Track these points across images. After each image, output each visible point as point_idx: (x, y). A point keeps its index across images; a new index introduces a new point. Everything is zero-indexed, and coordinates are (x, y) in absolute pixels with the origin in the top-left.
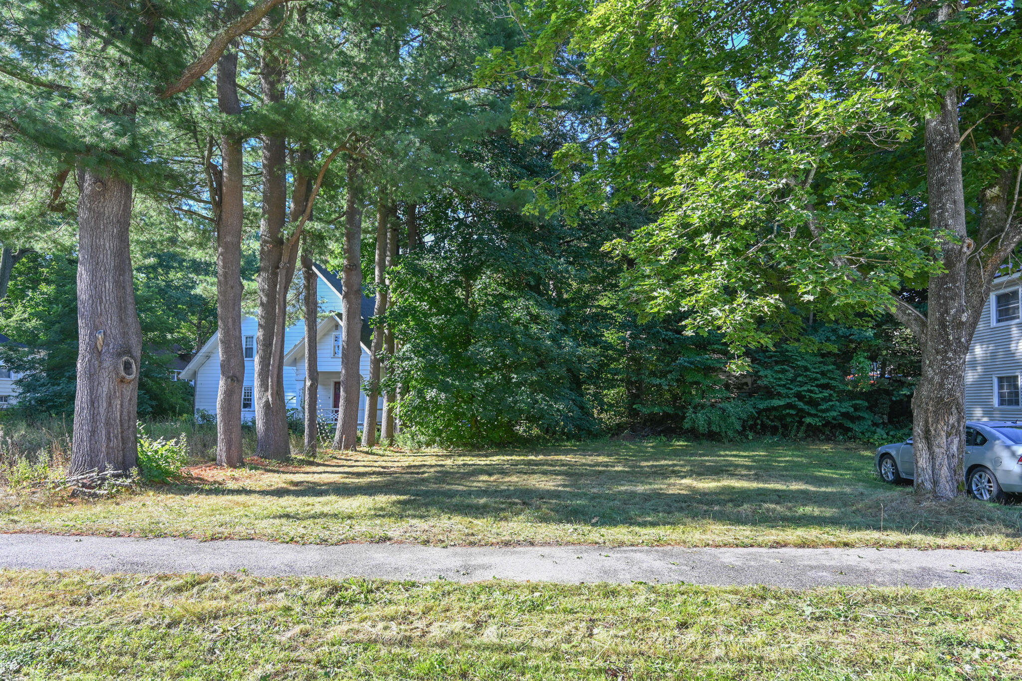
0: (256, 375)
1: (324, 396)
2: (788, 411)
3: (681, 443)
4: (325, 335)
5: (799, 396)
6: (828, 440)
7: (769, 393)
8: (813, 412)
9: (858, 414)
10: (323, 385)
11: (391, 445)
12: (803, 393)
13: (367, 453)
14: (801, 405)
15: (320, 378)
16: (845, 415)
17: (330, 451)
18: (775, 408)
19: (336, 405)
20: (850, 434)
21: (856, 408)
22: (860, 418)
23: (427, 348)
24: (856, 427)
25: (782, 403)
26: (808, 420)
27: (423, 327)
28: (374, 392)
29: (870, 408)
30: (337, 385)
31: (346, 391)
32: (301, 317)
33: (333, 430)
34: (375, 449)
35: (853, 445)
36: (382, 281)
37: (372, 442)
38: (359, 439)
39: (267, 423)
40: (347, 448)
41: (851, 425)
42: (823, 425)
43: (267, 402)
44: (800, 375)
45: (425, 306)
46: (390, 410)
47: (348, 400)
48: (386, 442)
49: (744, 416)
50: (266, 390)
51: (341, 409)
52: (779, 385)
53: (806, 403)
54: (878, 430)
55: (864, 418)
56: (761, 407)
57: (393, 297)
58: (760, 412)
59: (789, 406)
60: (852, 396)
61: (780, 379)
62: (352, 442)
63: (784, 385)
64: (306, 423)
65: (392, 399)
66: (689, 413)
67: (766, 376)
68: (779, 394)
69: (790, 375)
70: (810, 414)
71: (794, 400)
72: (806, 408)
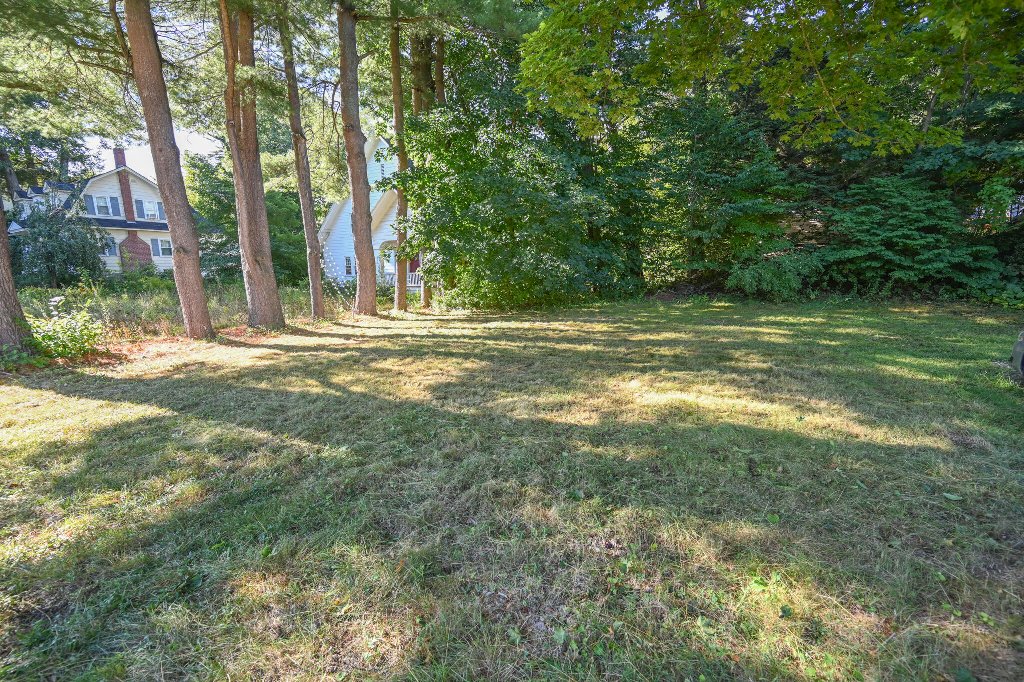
2: (869, 263)
3: (723, 304)
5: (889, 245)
6: (926, 299)
7: (846, 242)
8: (907, 263)
9: (978, 264)
12: (895, 240)
14: (889, 255)
16: (959, 267)
18: (851, 261)
20: (961, 291)
21: (977, 257)
22: (981, 270)
24: (973, 283)
26: (898, 274)
29: (1000, 257)
35: (965, 308)
41: (965, 280)
42: (921, 281)
44: (893, 217)
49: (805, 272)
52: (859, 231)
53: (898, 253)
54: (1010, 286)
55: (988, 270)
56: (831, 259)
58: (828, 267)
59: (872, 257)
60: (972, 240)
61: (863, 223)
63: (868, 231)
66: (736, 269)
67: (843, 220)
68: (859, 242)
69: (878, 217)
70: (901, 267)
71: (880, 249)
72: (897, 258)
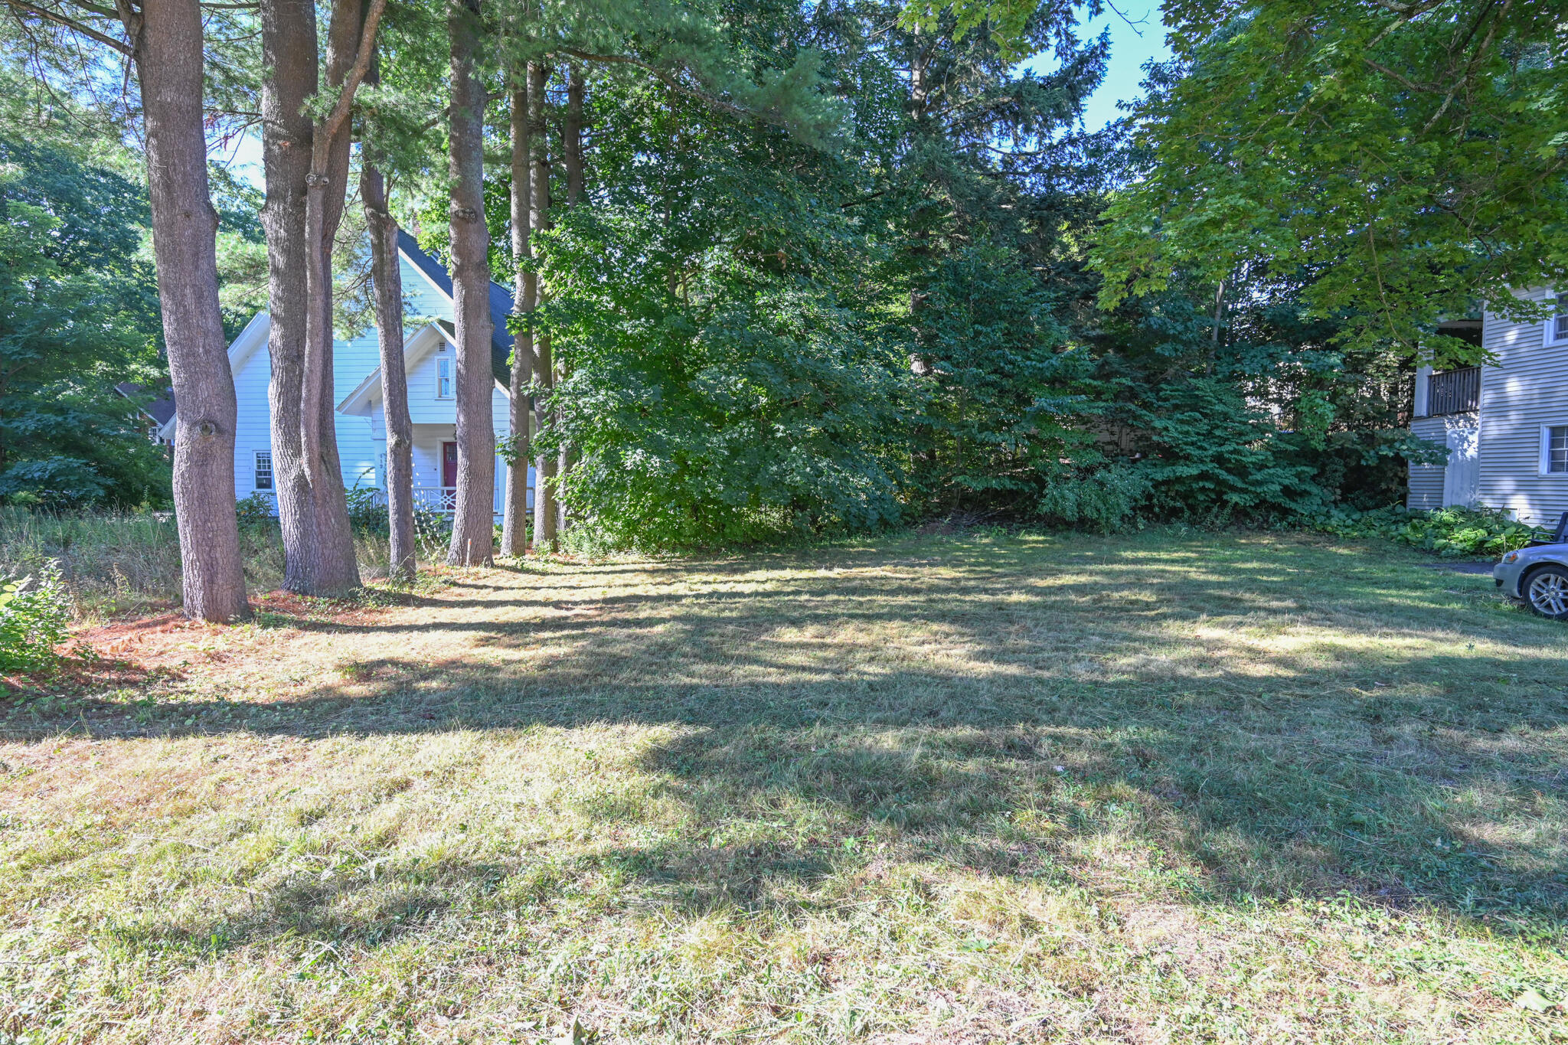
0: (273, 423)
1: (425, 466)
2: (1201, 484)
3: (1035, 538)
4: (422, 360)
5: (1219, 459)
6: (1262, 529)
7: (1170, 455)
8: (1240, 485)
9: (1303, 487)
10: (421, 447)
11: (555, 550)
12: (1227, 456)
13: (514, 569)
14: (1224, 475)
15: (414, 434)
16: (1287, 491)
17: (443, 568)
18: (1179, 480)
19: (449, 478)
20: (1291, 518)
21: (1300, 479)
22: (1304, 494)
23: (616, 375)
24: (1301, 509)
25: (1195, 471)
26: (1235, 498)
27: (604, 340)
28: (521, 457)
29: (1317, 479)
30: (449, 449)
31: (468, 456)
32: (373, 322)
33: (446, 525)
34: (529, 561)
35: (1302, 537)
36: (525, 251)
37: (520, 547)
38: (495, 541)
39: (303, 521)
40: (475, 562)
41: (1293, 505)
42: (1256, 507)
43: (301, 477)
44: (1217, 427)
45: (607, 302)
46: (550, 491)
47: (471, 472)
48: (547, 546)
49: (1138, 494)
50: (298, 453)
51: (460, 489)
52: (1186, 444)
53: (1229, 471)
54: (1334, 512)
55: (1309, 493)
56: (1159, 477)
57: (547, 286)
58: (1157, 485)
59: (1203, 476)
61: (1187, 433)
62: (482, 551)
63: (1193, 444)
64: (392, 518)
65: (550, 469)
66: (1050, 488)
67: (1166, 429)
68: (1187, 457)
69: (1203, 427)
70: (1234, 489)
71: (1210, 467)
72: (1230, 478)
